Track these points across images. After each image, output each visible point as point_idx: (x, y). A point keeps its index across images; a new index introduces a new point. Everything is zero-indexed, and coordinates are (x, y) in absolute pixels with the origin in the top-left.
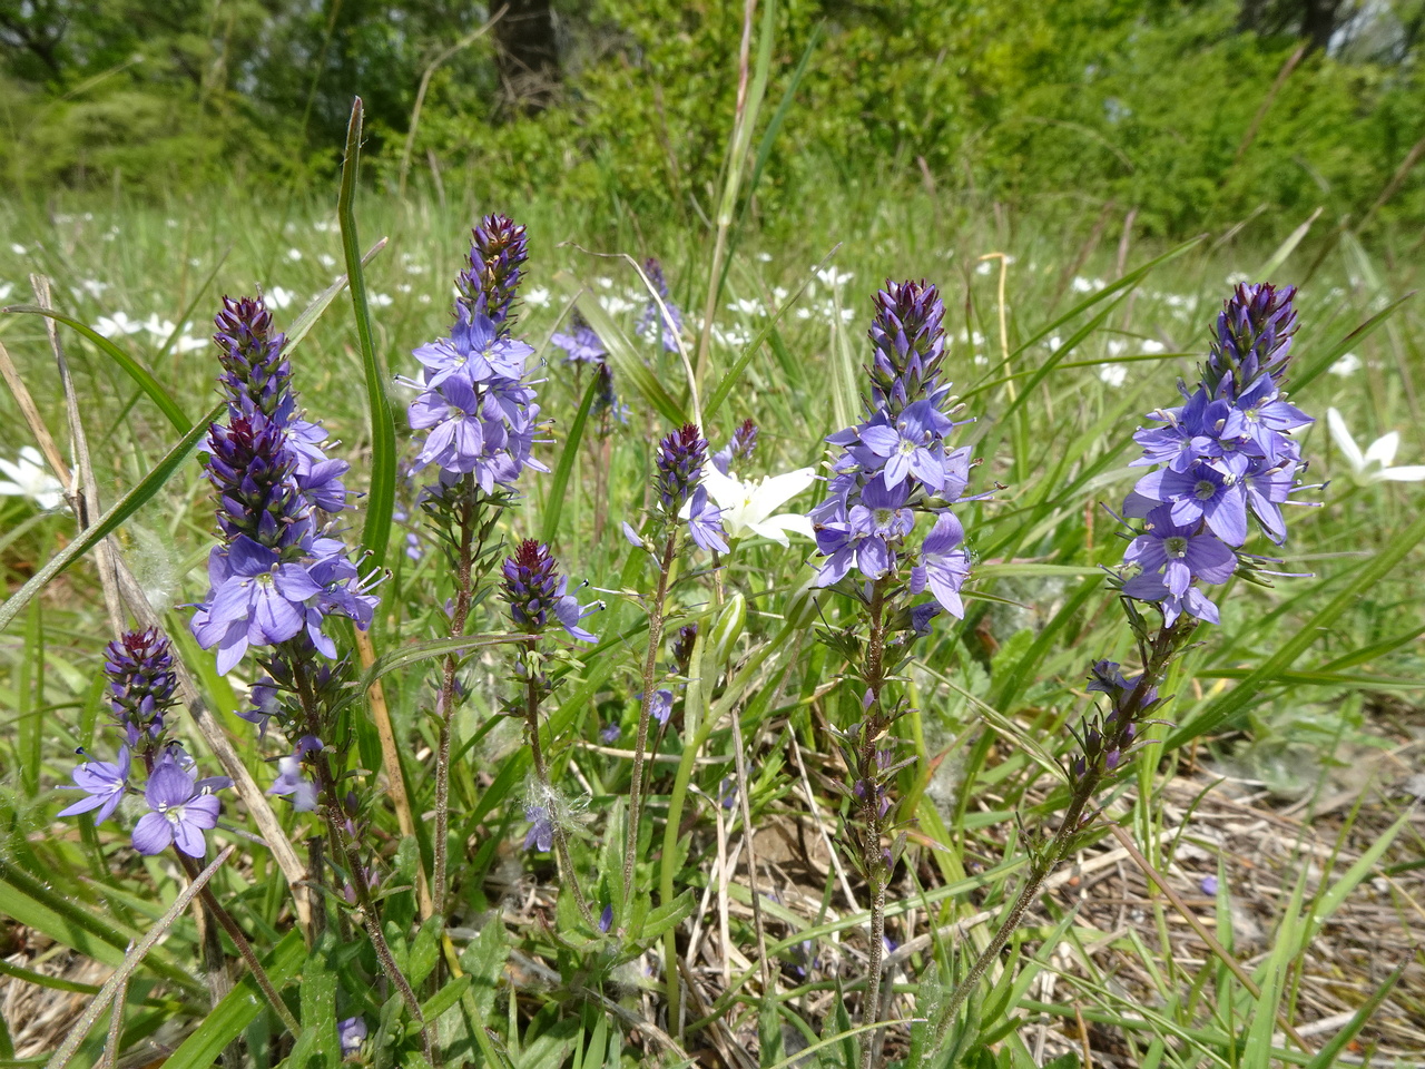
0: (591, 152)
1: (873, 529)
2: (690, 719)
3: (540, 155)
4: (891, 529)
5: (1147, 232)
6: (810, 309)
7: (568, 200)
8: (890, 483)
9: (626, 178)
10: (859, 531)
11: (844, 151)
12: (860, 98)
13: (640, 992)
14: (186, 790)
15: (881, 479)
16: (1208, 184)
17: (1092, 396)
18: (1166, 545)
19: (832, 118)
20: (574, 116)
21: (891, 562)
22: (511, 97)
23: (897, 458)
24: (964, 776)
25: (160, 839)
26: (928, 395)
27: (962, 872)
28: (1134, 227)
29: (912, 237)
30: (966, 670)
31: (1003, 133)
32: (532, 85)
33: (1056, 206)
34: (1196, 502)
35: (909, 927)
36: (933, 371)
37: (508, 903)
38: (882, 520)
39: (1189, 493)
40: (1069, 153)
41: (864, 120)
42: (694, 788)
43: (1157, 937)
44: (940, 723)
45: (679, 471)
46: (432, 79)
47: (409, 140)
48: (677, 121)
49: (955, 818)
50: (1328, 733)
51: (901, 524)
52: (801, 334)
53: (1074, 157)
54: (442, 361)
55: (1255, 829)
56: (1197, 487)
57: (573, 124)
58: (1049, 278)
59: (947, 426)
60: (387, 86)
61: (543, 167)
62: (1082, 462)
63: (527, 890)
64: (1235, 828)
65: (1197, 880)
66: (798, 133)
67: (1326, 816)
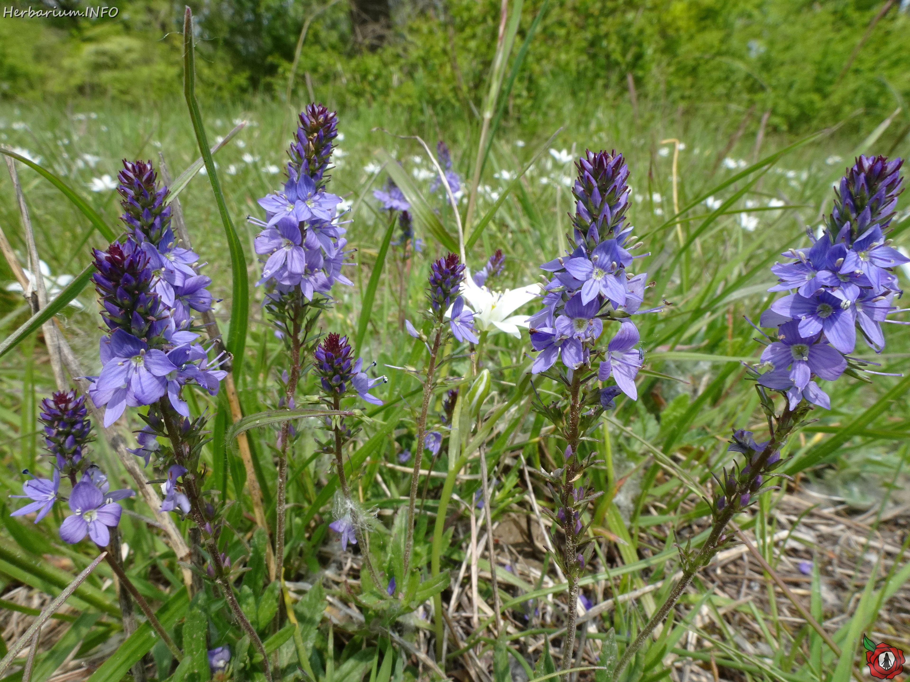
0: (410, 75)
1: (573, 333)
2: (453, 452)
3: (378, 77)
4: (585, 333)
5: (775, 130)
6: (549, 177)
7: (395, 106)
8: (586, 300)
9: (432, 91)
10: (562, 334)
11: (574, 74)
12: (586, 39)
13: (417, 630)
14: (97, 499)
15: (579, 296)
16: (816, 97)
17: (734, 236)
18: (793, 350)
19: (567, 52)
20: (400, 51)
21: (585, 356)
22: (360, 39)
23: (591, 281)
24: (640, 491)
25: (78, 533)
26: (615, 235)
27: (636, 557)
28: (767, 125)
29: (618, 131)
30: (643, 420)
31: (679, 63)
32: (374, 31)
33: (714, 112)
34: (818, 318)
35: (599, 591)
36: (620, 217)
37: (334, 566)
38: (580, 326)
39: (812, 313)
40: (723, 75)
41: (588, 54)
42: (456, 497)
43: (768, 602)
44: (625, 455)
45: (444, 286)
46: (309, 28)
47: (293, 66)
48: (465, 54)
49: (633, 519)
50: (890, 467)
51: (593, 330)
52: (542, 194)
53: (727, 79)
54: (278, 207)
55: (837, 529)
56: (819, 308)
57: (398, 56)
58: (708, 158)
59: (629, 258)
60: (282, 32)
61: (380, 84)
62: (726, 281)
63: (347, 558)
64: (824, 529)
65: (795, 564)
66: (544, 62)
67: (886, 522)
